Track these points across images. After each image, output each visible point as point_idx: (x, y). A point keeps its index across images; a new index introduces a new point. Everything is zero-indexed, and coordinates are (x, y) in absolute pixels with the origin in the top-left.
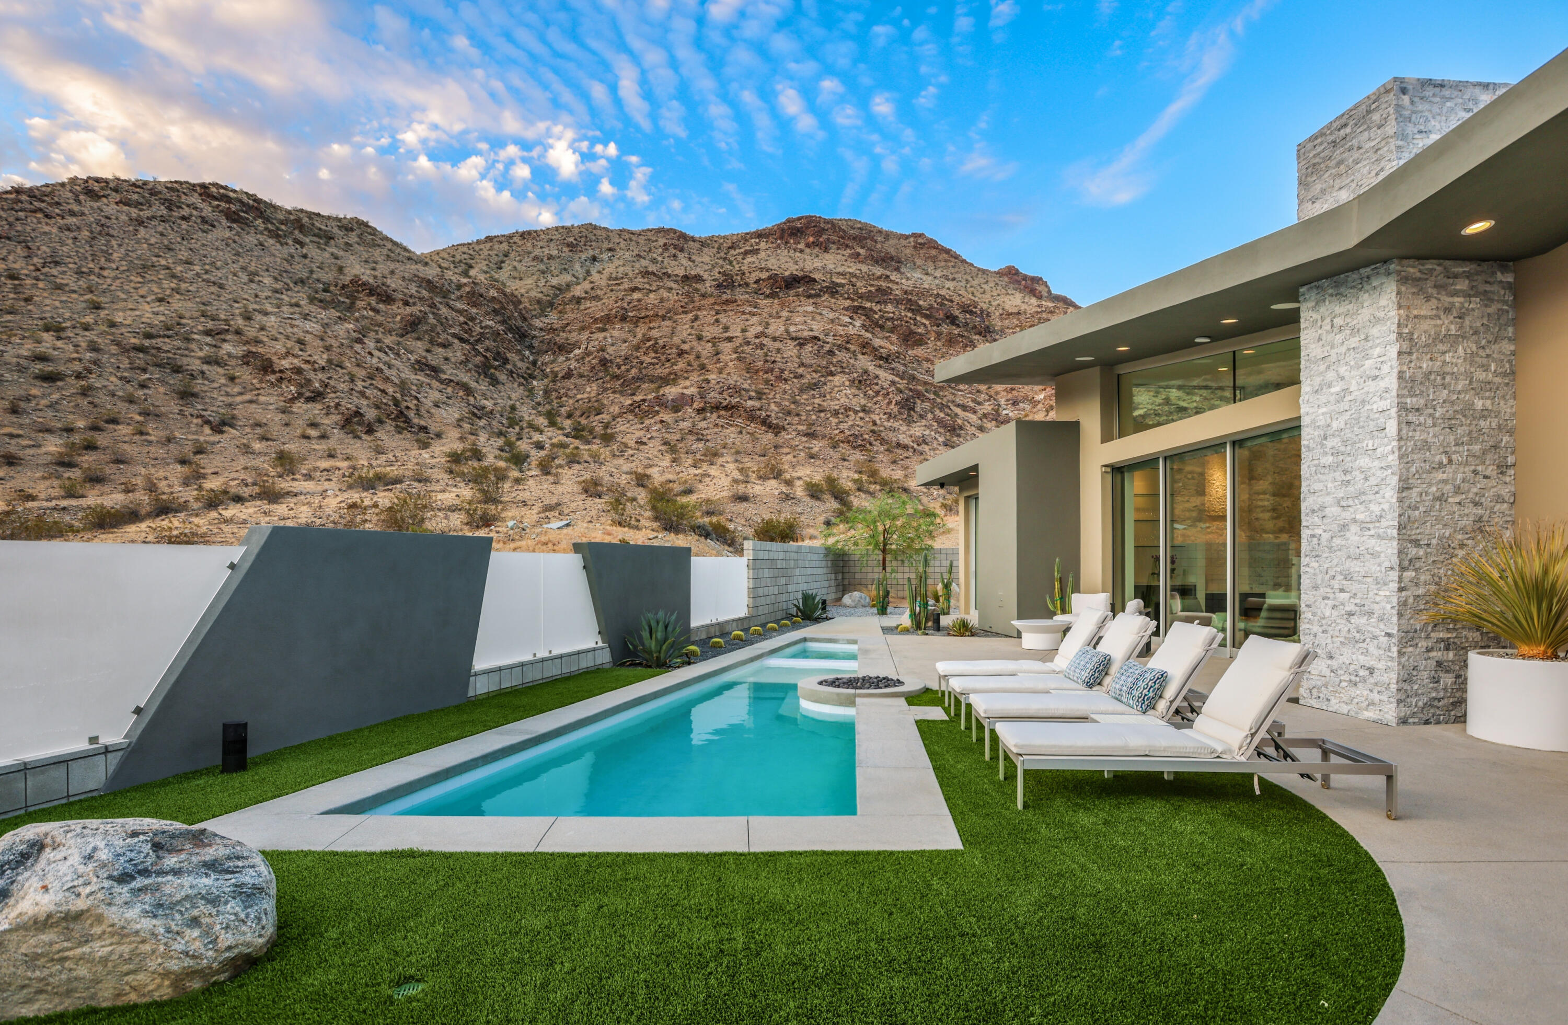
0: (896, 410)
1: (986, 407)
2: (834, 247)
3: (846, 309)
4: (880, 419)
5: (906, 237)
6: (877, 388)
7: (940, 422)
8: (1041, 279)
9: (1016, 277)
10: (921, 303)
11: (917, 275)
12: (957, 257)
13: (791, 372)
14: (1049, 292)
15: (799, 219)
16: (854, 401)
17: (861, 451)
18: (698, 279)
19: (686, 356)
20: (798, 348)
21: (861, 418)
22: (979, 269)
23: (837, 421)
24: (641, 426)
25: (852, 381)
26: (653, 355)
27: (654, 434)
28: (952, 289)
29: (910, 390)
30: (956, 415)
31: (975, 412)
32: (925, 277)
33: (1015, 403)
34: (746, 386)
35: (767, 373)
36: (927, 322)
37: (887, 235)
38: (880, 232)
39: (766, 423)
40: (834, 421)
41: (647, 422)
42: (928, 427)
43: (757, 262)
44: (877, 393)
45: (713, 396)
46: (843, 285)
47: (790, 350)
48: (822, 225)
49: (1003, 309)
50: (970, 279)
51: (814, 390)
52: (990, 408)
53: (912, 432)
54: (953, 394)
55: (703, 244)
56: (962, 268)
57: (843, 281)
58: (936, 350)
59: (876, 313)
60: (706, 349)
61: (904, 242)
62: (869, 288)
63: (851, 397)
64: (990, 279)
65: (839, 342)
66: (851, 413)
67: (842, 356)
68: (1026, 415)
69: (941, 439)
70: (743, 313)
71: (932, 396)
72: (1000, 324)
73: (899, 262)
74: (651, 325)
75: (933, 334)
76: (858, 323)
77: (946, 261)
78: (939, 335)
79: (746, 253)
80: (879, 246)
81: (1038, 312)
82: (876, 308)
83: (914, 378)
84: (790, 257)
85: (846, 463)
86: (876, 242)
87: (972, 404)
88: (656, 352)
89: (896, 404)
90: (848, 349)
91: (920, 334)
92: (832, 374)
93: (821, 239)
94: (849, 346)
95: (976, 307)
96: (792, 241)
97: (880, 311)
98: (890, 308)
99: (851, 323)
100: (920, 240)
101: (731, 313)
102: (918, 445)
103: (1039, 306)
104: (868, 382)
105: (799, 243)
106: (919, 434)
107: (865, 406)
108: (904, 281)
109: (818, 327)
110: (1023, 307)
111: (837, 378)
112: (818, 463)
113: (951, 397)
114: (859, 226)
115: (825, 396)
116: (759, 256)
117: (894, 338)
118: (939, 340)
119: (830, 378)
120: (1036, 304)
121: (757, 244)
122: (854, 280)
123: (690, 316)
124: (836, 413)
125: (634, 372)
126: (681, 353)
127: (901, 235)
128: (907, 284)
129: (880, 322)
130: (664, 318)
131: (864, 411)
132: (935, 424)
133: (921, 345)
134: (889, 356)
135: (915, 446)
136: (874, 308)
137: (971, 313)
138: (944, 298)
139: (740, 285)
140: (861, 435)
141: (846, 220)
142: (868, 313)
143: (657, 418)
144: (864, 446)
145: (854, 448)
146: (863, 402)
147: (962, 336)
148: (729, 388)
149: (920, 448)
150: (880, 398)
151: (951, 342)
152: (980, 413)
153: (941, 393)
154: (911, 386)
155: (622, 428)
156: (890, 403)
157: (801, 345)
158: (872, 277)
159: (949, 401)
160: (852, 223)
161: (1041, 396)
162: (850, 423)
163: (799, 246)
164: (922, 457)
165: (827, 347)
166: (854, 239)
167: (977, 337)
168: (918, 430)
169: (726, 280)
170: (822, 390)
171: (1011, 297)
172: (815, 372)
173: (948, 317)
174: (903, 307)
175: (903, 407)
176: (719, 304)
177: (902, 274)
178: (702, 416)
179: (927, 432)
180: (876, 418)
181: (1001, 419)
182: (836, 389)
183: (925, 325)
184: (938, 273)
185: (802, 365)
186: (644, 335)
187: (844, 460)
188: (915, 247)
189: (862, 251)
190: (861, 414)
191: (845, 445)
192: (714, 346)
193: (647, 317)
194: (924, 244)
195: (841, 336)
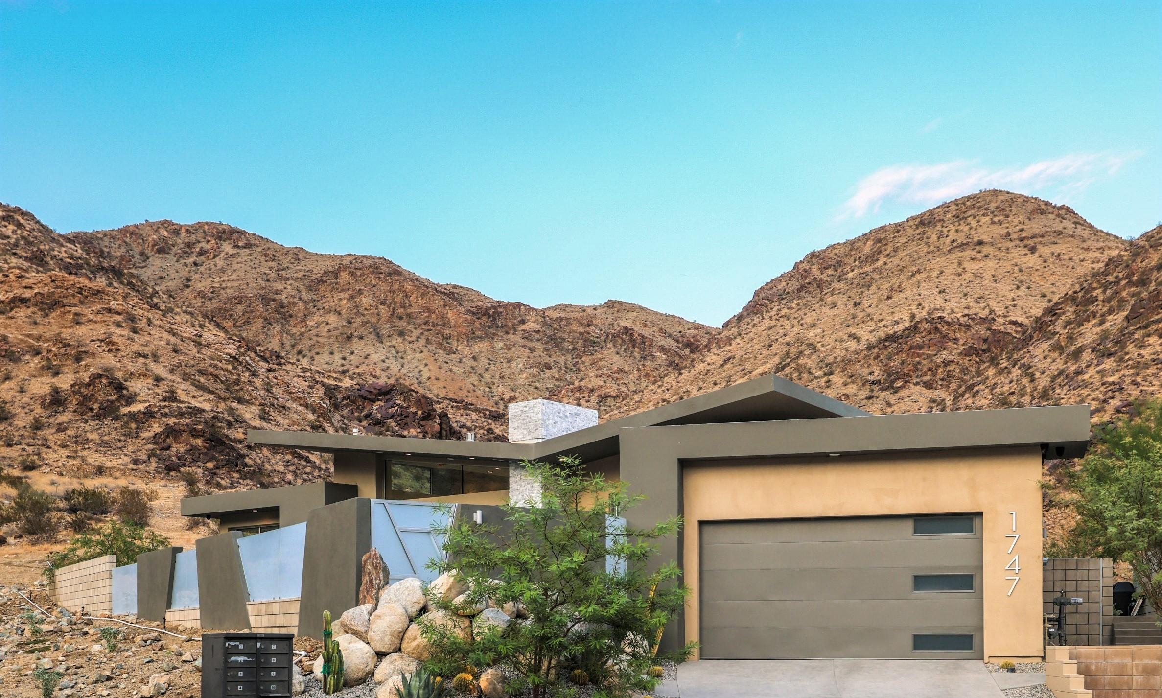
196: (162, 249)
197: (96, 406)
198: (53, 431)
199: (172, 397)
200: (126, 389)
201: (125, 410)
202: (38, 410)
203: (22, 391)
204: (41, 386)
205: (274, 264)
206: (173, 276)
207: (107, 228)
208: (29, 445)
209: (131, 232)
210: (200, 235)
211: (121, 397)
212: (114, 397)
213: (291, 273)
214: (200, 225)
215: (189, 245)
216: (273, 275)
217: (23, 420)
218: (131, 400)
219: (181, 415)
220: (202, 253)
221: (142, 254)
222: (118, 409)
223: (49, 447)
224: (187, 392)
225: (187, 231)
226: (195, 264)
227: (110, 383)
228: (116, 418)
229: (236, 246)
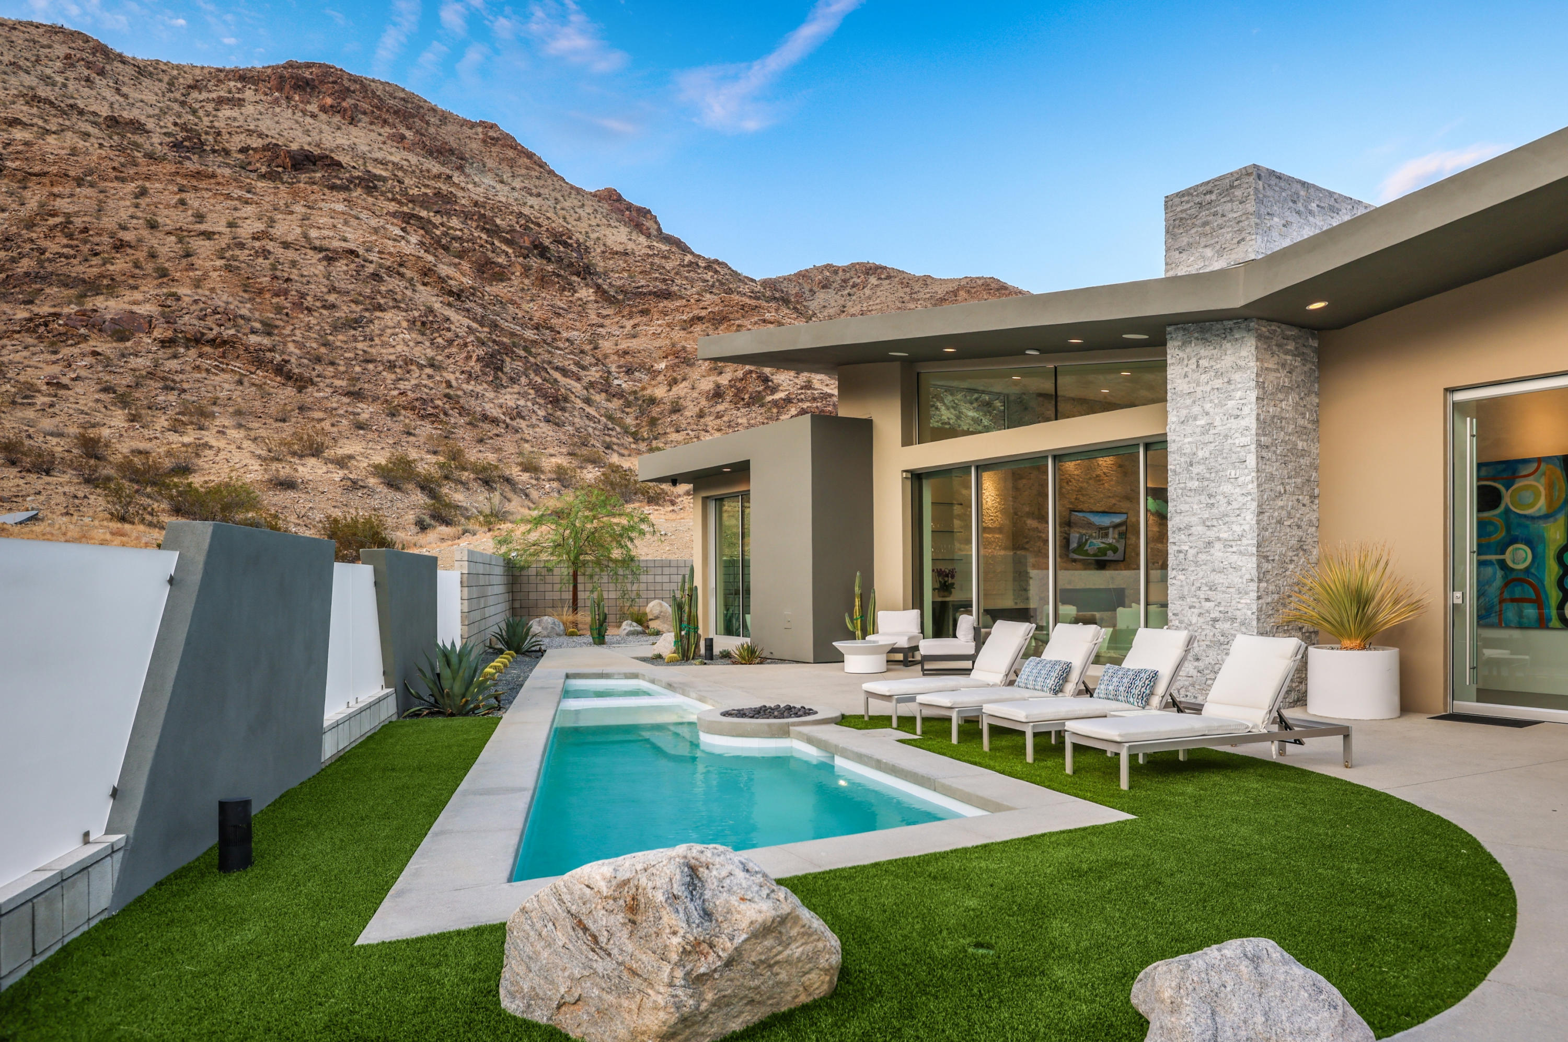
0: (478, 368)
1: (593, 373)
2: (365, 119)
3: (394, 215)
4: (457, 379)
5: (473, 125)
6: (449, 335)
7: (538, 389)
8: (649, 211)
9: (617, 204)
10: (498, 221)
11: (488, 180)
12: (542, 165)
13: (316, 298)
14: (659, 229)
15: (309, 65)
16: (417, 351)
17: (433, 422)
18: (137, 127)
19: (129, 251)
20: (325, 263)
21: (430, 377)
22: (572, 187)
23: (393, 377)
24: (54, 357)
25: (413, 322)
26: (65, 241)
27: (83, 373)
28: (537, 207)
29: (494, 341)
30: (556, 380)
31: (579, 379)
32: (499, 186)
33: (629, 371)
34: (244, 311)
35: (277, 295)
36: (510, 251)
37: (445, 118)
38: (434, 110)
39: (281, 370)
40: (389, 377)
41: (65, 352)
42: (524, 395)
43: (241, 119)
44: (450, 342)
45: (189, 322)
46: (384, 179)
47: (313, 265)
48: (346, 83)
49: (604, 245)
50: (561, 198)
51: (355, 329)
52: (598, 375)
53: (501, 401)
54: (550, 352)
55: (143, 71)
56: (549, 181)
57: (384, 174)
58: (522, 290)
59: (437, 228)
60: (167, 246)
61: (469, 132)
62: (423, 190)
63: (411, 344)
64: (586, 202)
65: (389, 263)
66: (413, 367)
67: (392, 283)
68: (644, 389)
69: (541, 413)
70: (228, 197)
71: (522, 353)
72: (602, 264)
73: (462, 159)
74: (55, 190)
75: (519, 268)
76: (414, 239)
77: (527, 168)
78: (527, 270)
79: (220, 101)
80: (432, 130)
81: (649, 256)
82: (437, 220)
83: (496, 326)
84: (297, 122)
85: (412, 439)
86: (428, 123)
87: (574, 369)
88: (70, 236)
89: (478, 360)
90: (402, 275)
91: (501, 266)
92: (380, 308)
93: (344, 104)
94: (402, 270)
95: (570, 238)
96: (297, 98)
97: (442, 224)
98: (455, 222)
99: (403, 238)
100: (491, 133)
101: (206, 195)
102: (511, 419)
103: (649, 247)
104: (436, 326)
105: (309, 103)
106: (511, 404)
107: (433, 359)
108: (470, 186)
109: (354, 237)
110: (630, 246)
111: (388, 315)
112: (370, 436)
113: (547, 357)
114: (402, 95)
115: (372, 340)
116: (243, 110)
117: (465, 265)
118: (527, 277)
119: (378, 314)
120: (646, 244)
121: (239, 90)
122: (400, 174)
123: (131, 187)
124: (391, 366)
125: (26, 265)
126: (120, 246)
127: (465, 120)
128: (477, 193)
129: (444, 241)
130: (80, 182)
131: (432, 366)
132: (532, 391)
133: (502, 281)
134: (462, 291)
135: (508, 420)
136: (433, 219)
137: (566, 244)
138: (529, 219)
139: (214, 151)
140: (432, 400)
141: (382, 83)
142: (425, 225)
143: (86, 347)
144: (436, 416)
145: (423, 417)
146: (430, 353)
147: (558, 276)
148: (215, 312)
149: (514, 423)
150: (454, 350)
151: (543, 281)
152: (586, 380)
153: (533, 350)
154: (494, 337)
155: (17, 357)
156: (469, 358)
157: (330, 260)
158: (425, 174)
159: (544, 362)
160: (392, 90)
161: (662, 365)
162: (413, 382)
163: (310, 108)
164: (518, 436)
165: (370, 269)
166: (396, 113)
167: (575, 278)
168: (509, 398)
169: (188, 139)
170: (368, 330)
171: (615, 231)
172: (356, 302)
173: (536, 247)
174: (474, 224)
175: (487, 366)
176: (185, 176)
177: (468, 176)
178: (170, 351)
179: (522, 402)
180: (451, 377)
181: (612, 390)
182: (389, 331)
183: (507, 254)
184: (517, 184)
185: (333, 289)
186: (42, 205)
187: (409, 434)
188: (484, 141)
189: (409, 134)
190: (429, 371)
191: (409, 413)
192: (180, 241)
193: (45, 174)
194: (497, 139)
195: (390, 254)
196: (825, 285)
197: (747, 396)
198: (712, 418)
199: (808, 386)
200: (772, 381)
201: (769, 398)
202: (704, 403)
203: (693, 388)
204: (707, 385)
205: (908, 290)
206: (833, 304)
207: (786, 274)
208: (692, 430)
209: (804, 275)
210: (853, 273)
211: (767, 388)
212: (761, 388)
213: (921, 295)
214: (853, 265)
215: (845, 281)
216: (907, 298)
217: (691, 411)
218: (774, 390)
219: (814, 399)
220: (853, 286)
221: (811, 290)
222: (763, 398)
223: (707, 431)
224: (822, 381)
225: (844, 270)
226: (849, 295)
227: (759, 377)
228: (762, 406)
229: (880, 279)
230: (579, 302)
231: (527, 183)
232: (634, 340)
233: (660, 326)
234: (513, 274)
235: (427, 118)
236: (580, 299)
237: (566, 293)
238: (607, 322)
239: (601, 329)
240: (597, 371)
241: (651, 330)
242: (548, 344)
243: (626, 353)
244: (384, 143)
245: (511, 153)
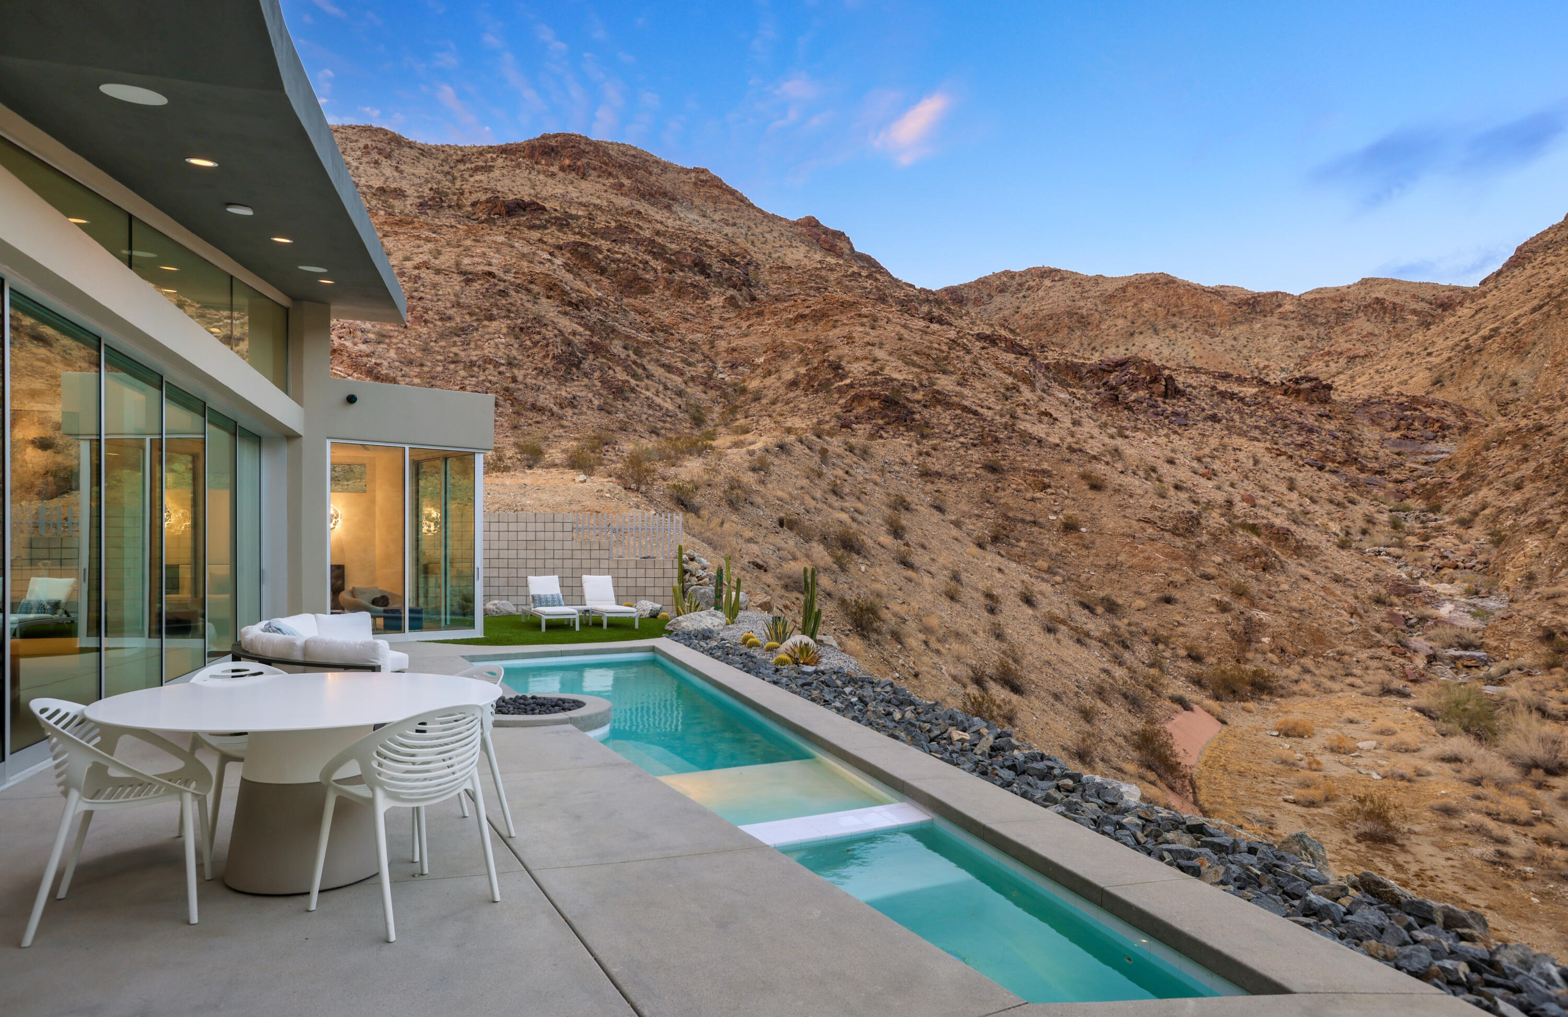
196: (1002, 290)
203: (779, 379)
205: (1079, 289)
209: (983, 282)
210: (1028, 277)
213: (1091, 294)
214: (1029, 270)
215: (1020, 285)
216: (1078, 296)
217: (767, 399)
219: (875, 384)
220: (1028, 289)
222: (830, 384)
225: (1020, 275)
228: (827, 391)
229: (1054, 281)
230: (709, 308)
231: (726, 216)
232: (745, 340)
233: (769, 325)
234: (657, 287)
235: (651, 169)
236: (710, 306)
237: (698, 301)
238: (727, 324)
239: (720, 331)
240: (703, 367)
241: (762, 328)
242: (660, 345)
243: (734, 350)
244: (606, 191)
245: (716, 192)
